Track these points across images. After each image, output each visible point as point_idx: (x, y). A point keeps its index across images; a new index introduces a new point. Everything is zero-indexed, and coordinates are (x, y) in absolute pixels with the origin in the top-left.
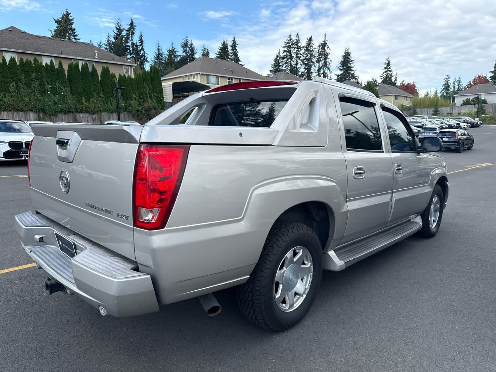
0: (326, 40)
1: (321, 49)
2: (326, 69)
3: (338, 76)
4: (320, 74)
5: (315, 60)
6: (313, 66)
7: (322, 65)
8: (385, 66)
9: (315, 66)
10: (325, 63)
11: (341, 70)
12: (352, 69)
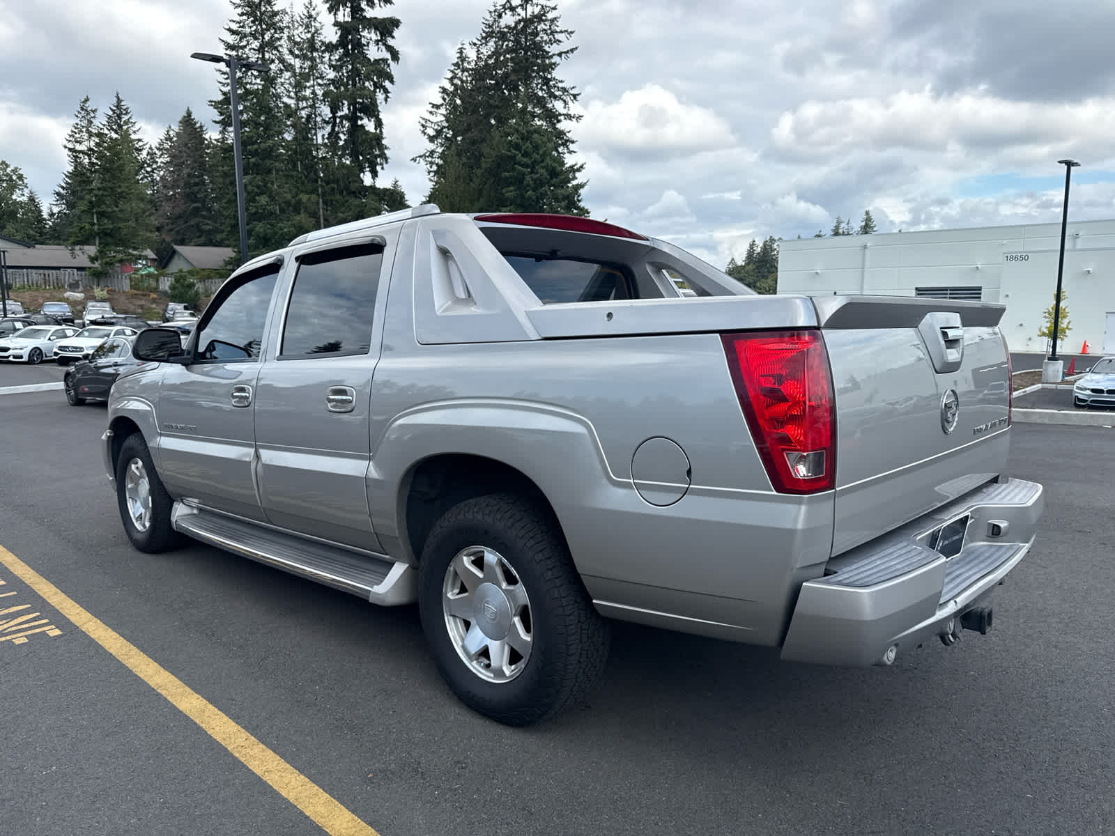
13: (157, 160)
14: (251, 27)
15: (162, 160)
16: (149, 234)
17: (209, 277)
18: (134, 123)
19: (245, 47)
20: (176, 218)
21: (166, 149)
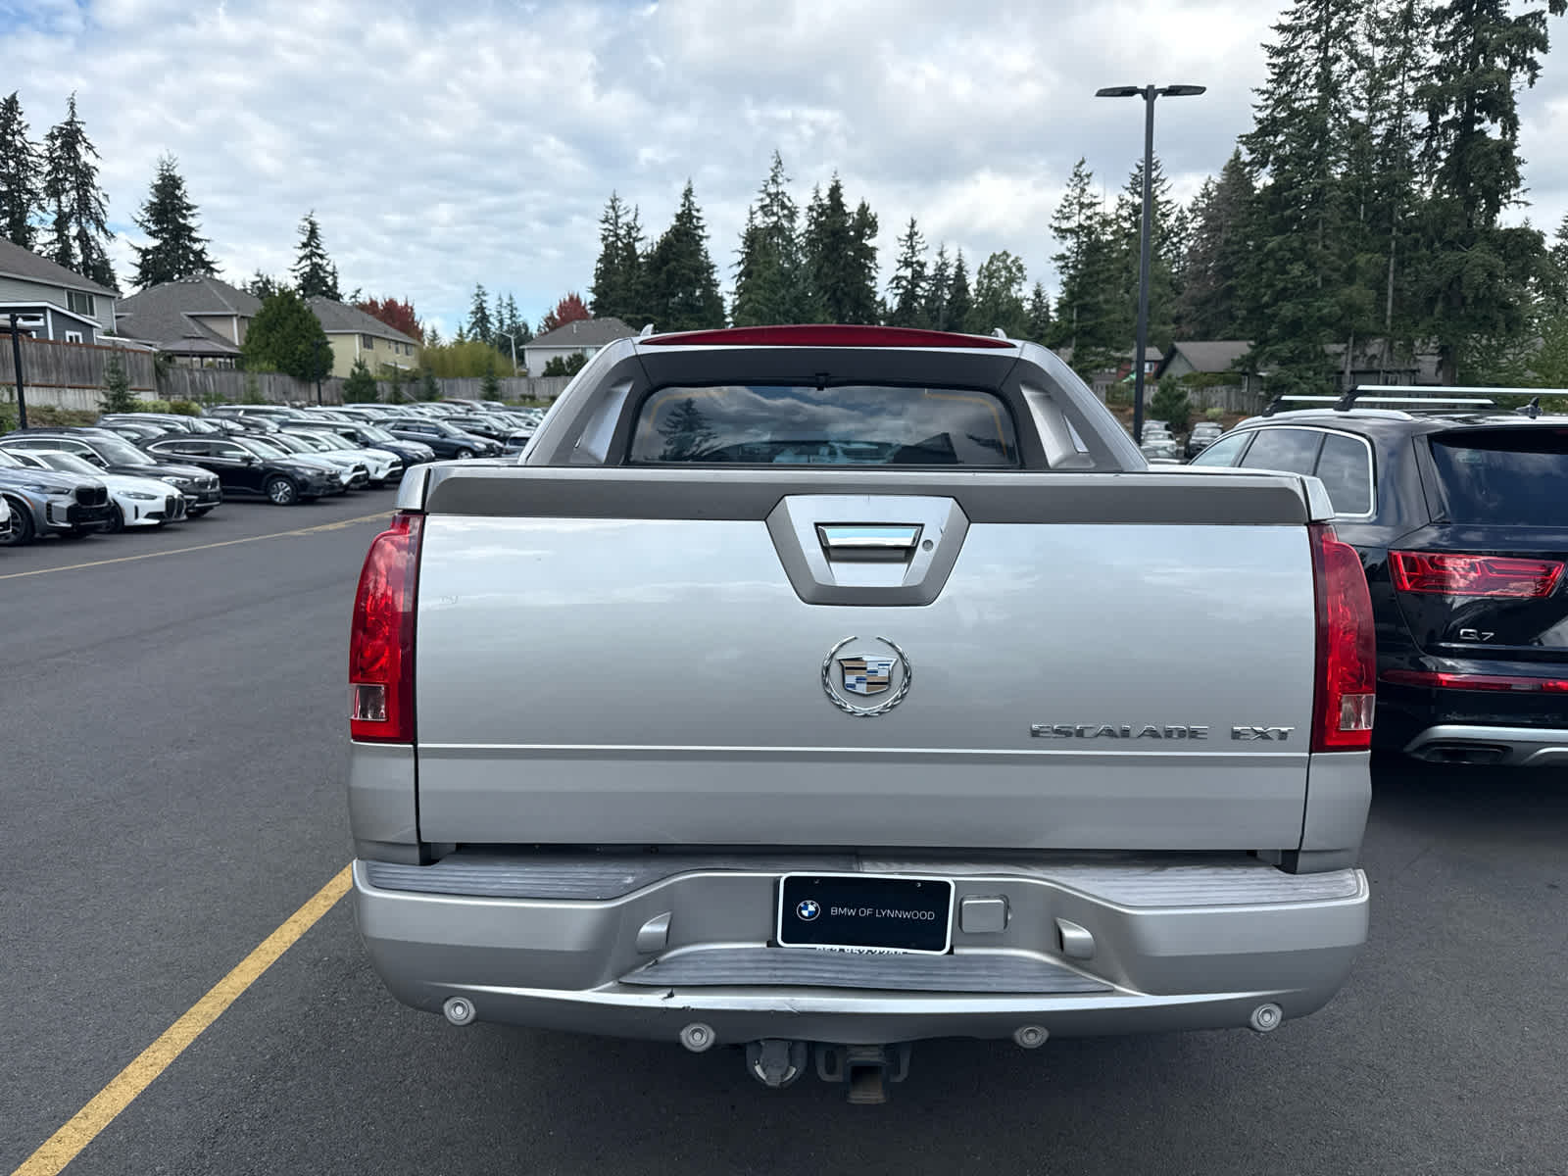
0: (76, 119)
1: (61, 148)
2: (91, 222)
3: (145, 253)
4: (68, 237)
5: (38, 184)
6: (34, 207)
7: (72, 205)
8: (304, 239)
9: (41, 207)
10: (83, 203)
11: (152, 234)
12: (194, 235)
13: (1188, 225)
14: (1310, 16)
15: (1194, 225)
16: (1162, 328)
17: (1209, 384)
18: (1164, 180)
19: (1299, 46)
20: (1201, 304)
21: (1202, 210)
